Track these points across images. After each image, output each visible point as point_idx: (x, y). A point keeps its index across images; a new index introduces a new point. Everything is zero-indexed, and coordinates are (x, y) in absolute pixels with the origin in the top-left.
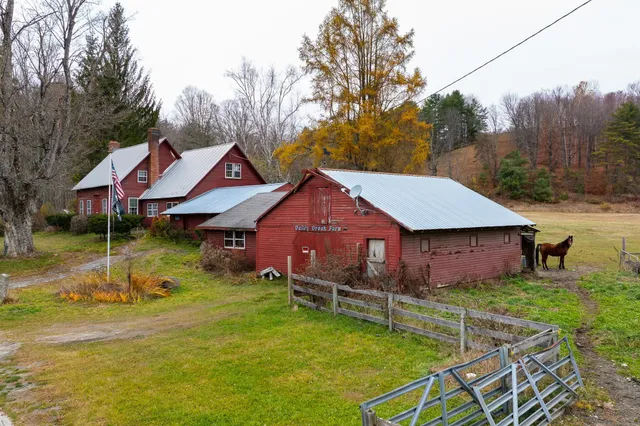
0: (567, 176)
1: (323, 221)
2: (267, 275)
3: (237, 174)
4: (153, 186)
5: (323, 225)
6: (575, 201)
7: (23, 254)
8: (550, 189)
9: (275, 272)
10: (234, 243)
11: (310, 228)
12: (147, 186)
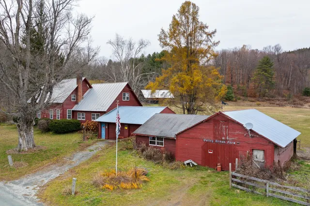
0: (238, 89)
1: (223, 138)
2: (188, 164)
3: (128, 98)
4: (80, 103)
5: (222, 140)
6: (243, 100)
7: (30, 148)
8: (233, 95)
9: (193, 162)
10: (156, 143)
11: (214, 141)
12: (76, 103)
